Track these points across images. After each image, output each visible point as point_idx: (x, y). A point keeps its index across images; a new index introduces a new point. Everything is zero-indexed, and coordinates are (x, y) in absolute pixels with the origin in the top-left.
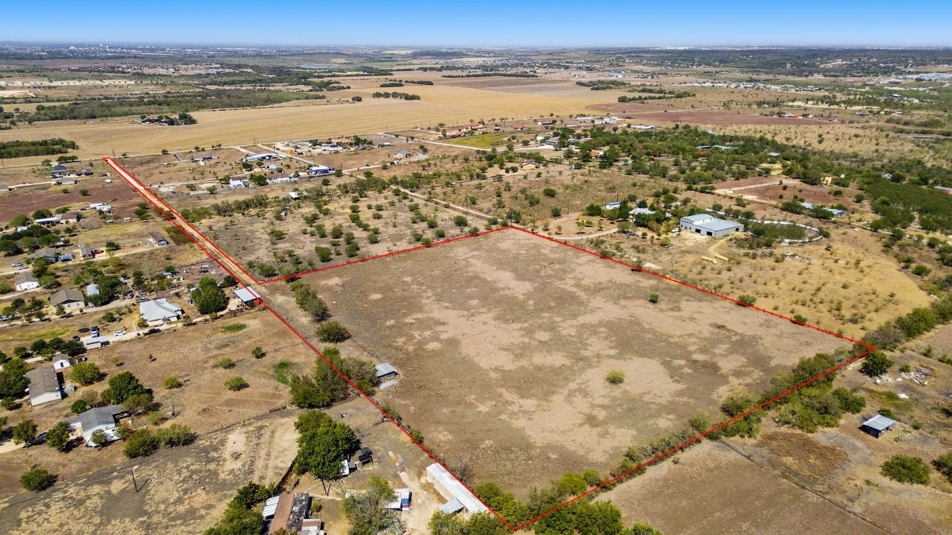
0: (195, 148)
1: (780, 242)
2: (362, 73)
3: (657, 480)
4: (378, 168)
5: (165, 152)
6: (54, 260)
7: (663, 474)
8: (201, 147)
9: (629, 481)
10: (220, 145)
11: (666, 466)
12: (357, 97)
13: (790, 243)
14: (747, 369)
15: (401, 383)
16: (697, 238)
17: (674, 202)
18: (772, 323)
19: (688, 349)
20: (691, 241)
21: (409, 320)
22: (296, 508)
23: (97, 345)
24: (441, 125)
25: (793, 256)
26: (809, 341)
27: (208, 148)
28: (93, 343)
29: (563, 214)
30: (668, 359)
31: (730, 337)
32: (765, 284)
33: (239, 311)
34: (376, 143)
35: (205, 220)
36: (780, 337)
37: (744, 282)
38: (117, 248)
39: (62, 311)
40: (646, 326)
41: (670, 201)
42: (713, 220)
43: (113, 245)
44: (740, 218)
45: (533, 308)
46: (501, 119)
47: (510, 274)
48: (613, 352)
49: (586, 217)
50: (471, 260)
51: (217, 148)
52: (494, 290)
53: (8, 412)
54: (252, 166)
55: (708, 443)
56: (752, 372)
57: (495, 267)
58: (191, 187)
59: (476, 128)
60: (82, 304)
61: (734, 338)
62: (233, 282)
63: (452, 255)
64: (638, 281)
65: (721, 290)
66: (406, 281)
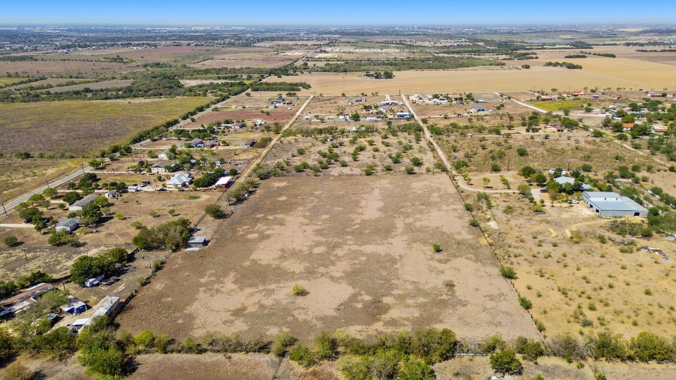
0: (363, 94)
1: (667, 236)
2: (568, 46)
3: (199, 362)
4: (440, 118)
5: (343, 95)
7: (209, 360)
8: (365, 94)
9: (185, 354)
10: (377, 93)
11: (220, 357)
12: (526, 65)
14: (406, 323)
15: (199, 251)
16: (588, 213)
17: (626, 178)
18: (503, 297)
19: (392, 292)
20: (573, 214)
21: (271, 217)
22: (39, 291)
23: (134, 191)
24: (554, 90)
25: (654, 251)
26: (504, 323)
27: (369, 94)
28: (132, 189)
29: (505, 170)
30: (363, 292)
31: (441, 295)
32: (566, 266)
33: (211, 189)
34: (475, 100)
35: (291, 137)
36: (485, 309)
37: (550, 259)
38: (228, 145)
39: (150, 171)
40: (398, 266)
41: (623, 177)
42: (619, 200)
43: (225, 143)
44: (671, 205)
45: (350, 230)
46: (618, 89)
47: (381, 204)
48: (337, 275)
49: (519, 176)
50: (376, 190)
51: (375, 94)
52: (352, 212)
53: (61, 211)
54: (371, 108)
55: (271, 357)
56: (405, 325)
57: (381, 198)
58: (317, 117)
59: (577, 94)
60: (164, 170)
61: (444, 297)
62: (234, 173)
63: (371, 184)
64: (459, 233)
65: (512, 259)
66: (313, 194)
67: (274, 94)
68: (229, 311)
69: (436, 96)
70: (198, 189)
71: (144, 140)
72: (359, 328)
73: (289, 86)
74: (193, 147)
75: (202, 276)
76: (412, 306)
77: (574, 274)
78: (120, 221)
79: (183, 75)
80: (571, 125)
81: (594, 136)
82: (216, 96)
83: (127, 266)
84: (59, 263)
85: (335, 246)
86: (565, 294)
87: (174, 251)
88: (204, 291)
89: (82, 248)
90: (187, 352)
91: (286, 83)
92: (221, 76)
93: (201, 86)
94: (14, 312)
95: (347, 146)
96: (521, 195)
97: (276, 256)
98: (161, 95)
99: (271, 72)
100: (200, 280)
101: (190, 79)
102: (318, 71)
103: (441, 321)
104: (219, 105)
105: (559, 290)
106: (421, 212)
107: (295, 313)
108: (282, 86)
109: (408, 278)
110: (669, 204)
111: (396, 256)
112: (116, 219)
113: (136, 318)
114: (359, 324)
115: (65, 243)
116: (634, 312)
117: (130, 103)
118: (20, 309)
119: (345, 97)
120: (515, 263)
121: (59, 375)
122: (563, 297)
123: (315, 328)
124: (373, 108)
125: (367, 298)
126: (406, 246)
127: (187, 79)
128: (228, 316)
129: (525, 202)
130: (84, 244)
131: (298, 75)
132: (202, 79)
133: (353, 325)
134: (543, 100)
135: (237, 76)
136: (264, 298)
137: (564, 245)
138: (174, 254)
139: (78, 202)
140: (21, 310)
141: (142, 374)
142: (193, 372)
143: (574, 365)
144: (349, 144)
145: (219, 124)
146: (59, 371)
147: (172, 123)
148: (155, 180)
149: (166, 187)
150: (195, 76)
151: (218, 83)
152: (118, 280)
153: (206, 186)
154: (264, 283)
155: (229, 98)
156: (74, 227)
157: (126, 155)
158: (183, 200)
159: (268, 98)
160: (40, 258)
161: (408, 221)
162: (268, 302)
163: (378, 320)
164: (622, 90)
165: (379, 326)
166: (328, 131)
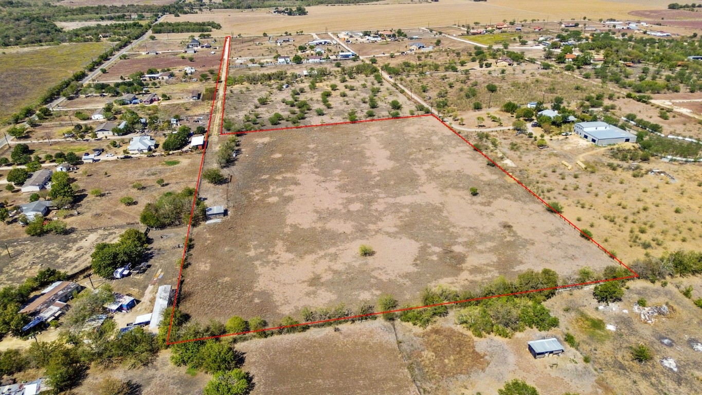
0: (286, 33)
1: (661, 158)
3: (308, 340)
4: (387, 57)
5: (265, 35)
6: (129, 102)
7: (318, 336)
8: (289, 32)
9: (287, 335)
10: (302, 32)
11: (328, 330)
13: (671, 160)
14: (489, 268)
15: (223, 222)
16: (584, 143)
17: (597, 107)
18: (561, 232)
19: (456, 240)
20: (572, 145)
21: (279, 177)
22: (61, 292)
23: (91, 161)
24: (476, 23)
25: (660, 173)
26: (577, 256)
27: (294, 33)
28: (87, 159)
29: (486, 107)
30: (429, 245)
31: (506, 237)
32: (596, 195)
33: (186, 152)
34: (409, 36)
35: (237, 85)
36: (553, 246)
37: (579, 190)
38: (169, 99)
39: (95, 135)
40: (445, 214)
41: (593, 106)
42: (608, 128)
43: (166, 96)
44: (647, 129)
45: (373, 183)
46: (533, 21)
47: (388, 153)
48: (393, 230)
49: (502, 113)
50: (371, 138)
51: (300, 33)
52: (362, 164)
53: (10, 194)
54: (306, 48)
55: (380, 322)
56: (490, 271)
57: (382, 146)
58: (252, 61)
59: (501, 27)
60: (111, 133)
61: (508, 239)
62: (201, 131)
63: (363, 132)
64: (483, 174)
65: (547, 194)
66: (308, 148)
67: (185, 36)
68: (304, 282)
69: (366, 34)
70: (171, 152)
71: (56, 99)
72: (449, 279)
73: (197, 27)
74: (127, 104)
75: (247, 249)
76: (486, 252)
77: (607, 202)
78: (99, 198)
79: (53, 15)
80: (517, 58)
81: (543, 69)
82: (113, 41)
83: (149, 249)
84: (57, 256)
85: (369, 202)
86: (612, 221)
87: (194, 226)
88: (260, 265)
89: (74, 235)
90: (288, 332)
91: (191, 23)
92: (103, 16)
93: (87, 29)
94: (46, 320)
95: (308, 92)
96: (516, 131)
97: (314, 218)
98: (40, 41)
99: (165, 10)
100: (248, 253)
101: (65, 21)
102: (218, 8)
103: (521, 263)
104: (124, 51)
105: (606, 219)
106: (432, 157)
107: (375, 274)
108: (189, 27)
109: (463, 224)
110: (645, 129)
111: (437, 204)
112: (90, 197)
113: (202, 304)
114: (447, 276)
115: (48, 232)
116: (677, 229)
117: (4, 53)
118: (51, 316)
119: (267, 38)
120: (552, 198)
121: (156, 381)
122: (612, 224)
123: (405, 286)
124: (308, 48)
125: (438, 249)
126: (441, 193)
127: (61, 21)
128: (306, 288)
129: (524, 138)
130: (72, 230)
131: (197, 13)
132: (81, 20)
133: (442, 278)
134: (474, 34)
135: (124, 16)
136: (332, 263)
137: (583, 176)
138: (196, 230)
139: (29, 181)
140: (53, 318)
141: (254, 363)
142: (309, 351)
143: (658, 285)
144: (310, 90)
145: (142, 75)
146: (153, 378)
147: (80, 76)
148: (108, 146)
149: (128, 153)
150: (69, 17)
151: (107, 25)
152: (149, 266)
153: (178, 149)
154: (321, 248)
155: (131, 43)
156: (45, 211)
157: (46, 119)
158: (160, 167)
159: (180, 41)
160: (26, 253)
161: (426, 166)
162: (339, 266)
163: (461, 270)
164: (536, 22)
165: (465, 275)
166: (278, 77)
